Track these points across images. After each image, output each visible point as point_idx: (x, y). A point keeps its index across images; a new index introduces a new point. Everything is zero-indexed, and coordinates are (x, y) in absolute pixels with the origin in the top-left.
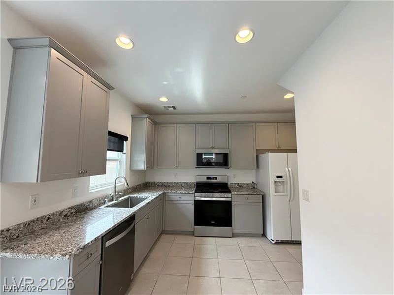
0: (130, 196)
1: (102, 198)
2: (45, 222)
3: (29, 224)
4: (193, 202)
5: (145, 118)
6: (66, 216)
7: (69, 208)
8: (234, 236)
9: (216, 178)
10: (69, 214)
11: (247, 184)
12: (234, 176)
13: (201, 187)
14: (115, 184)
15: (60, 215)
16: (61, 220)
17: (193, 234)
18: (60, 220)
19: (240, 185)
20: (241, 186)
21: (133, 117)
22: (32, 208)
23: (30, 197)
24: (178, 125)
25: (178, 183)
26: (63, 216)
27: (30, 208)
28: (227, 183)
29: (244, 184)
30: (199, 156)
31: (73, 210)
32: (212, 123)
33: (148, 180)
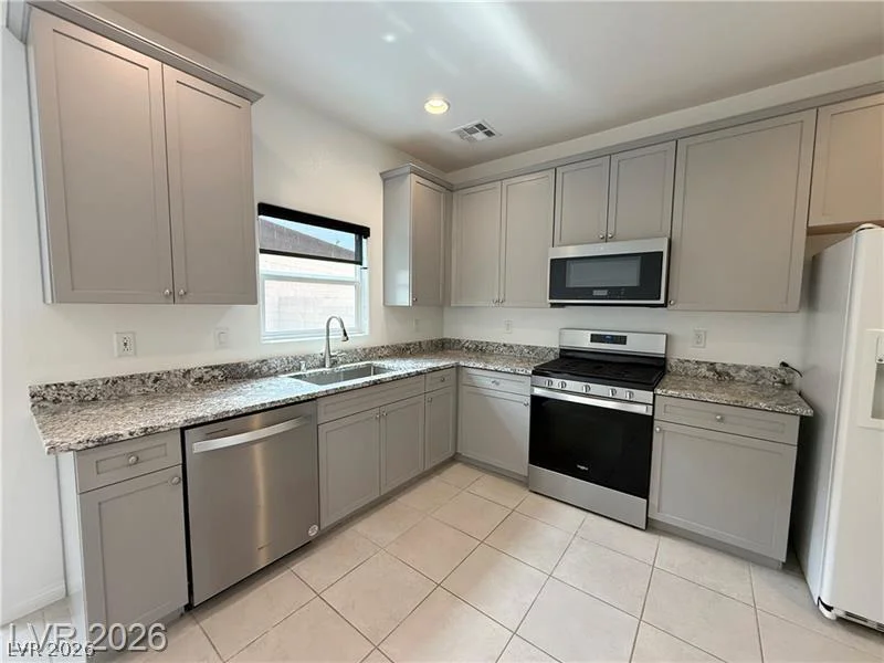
0: (374, 362)
1: (295, 359)
2: (150, 384)
3: (115, 382)
4: (528, 400)
5: (405, 175)
6: (200, 379)
7: (205, 367)
8: (650, 526)
9: (622, 340)
10: (207, 377)
11: (755, 371)
12: (699, 338)
13: (570, 363)
14: (328, 335)
15: (184, 377)
16: (189, 386)
17: (525, 483)
18: (185, 385)
19: (719, 368)
20: (721, 375)
21: (386, 178)
22: (120, 356)
23: (115, 336)
24: (505, 182)
25: (511, 347)
26: (192, 380)
27: (116, 354)
28: (664, 360)
29: (739, 368)
30: (559, 267)
31: (216, 373)
32: (609, 153)
33: (447, 335)
